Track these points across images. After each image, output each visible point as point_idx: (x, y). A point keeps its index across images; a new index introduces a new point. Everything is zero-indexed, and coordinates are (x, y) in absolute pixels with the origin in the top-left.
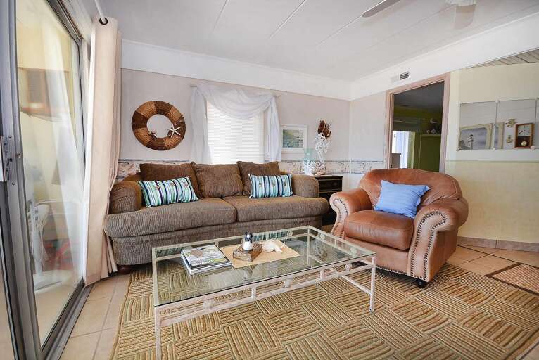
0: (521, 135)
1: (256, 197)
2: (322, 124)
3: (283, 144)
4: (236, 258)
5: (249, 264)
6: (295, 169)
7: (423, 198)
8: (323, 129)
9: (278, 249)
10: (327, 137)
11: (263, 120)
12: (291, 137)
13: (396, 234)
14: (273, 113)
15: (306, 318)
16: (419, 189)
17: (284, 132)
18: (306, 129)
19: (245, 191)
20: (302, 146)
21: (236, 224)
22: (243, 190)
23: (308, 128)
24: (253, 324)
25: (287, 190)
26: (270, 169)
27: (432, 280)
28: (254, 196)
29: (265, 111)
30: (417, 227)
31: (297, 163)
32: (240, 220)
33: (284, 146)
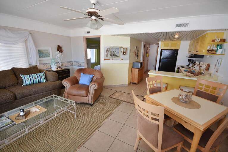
0: (124, 51)
1: (26, 85)
2: (59, 47)
3: (39, 56)
4: (17, 120)
5: (24, 120)
6: (48, 67)
7: (92, 79)
8: (60, 49)
9: (37, 110)
10: (61, 53)
11: (25, 45)
12: (43, 53)
13: (83, 92)
14: (31, 42)
15: (53, 129)
16: (91, 76)
17: (39, 51)
18: (51, 49)
19: (19, 82)
20: (50, 57)
21: (16, 101)
22: (18, 82)
23: (52, 49)
24: (30, 139)
25: (43, 79)
26: (33, 70)
27: (93, 103)
28: (25, 85)
29: (26, 41)
30: (89, 89)
31: (48, 64)
32: (18, 98)
33: (40, 57)
